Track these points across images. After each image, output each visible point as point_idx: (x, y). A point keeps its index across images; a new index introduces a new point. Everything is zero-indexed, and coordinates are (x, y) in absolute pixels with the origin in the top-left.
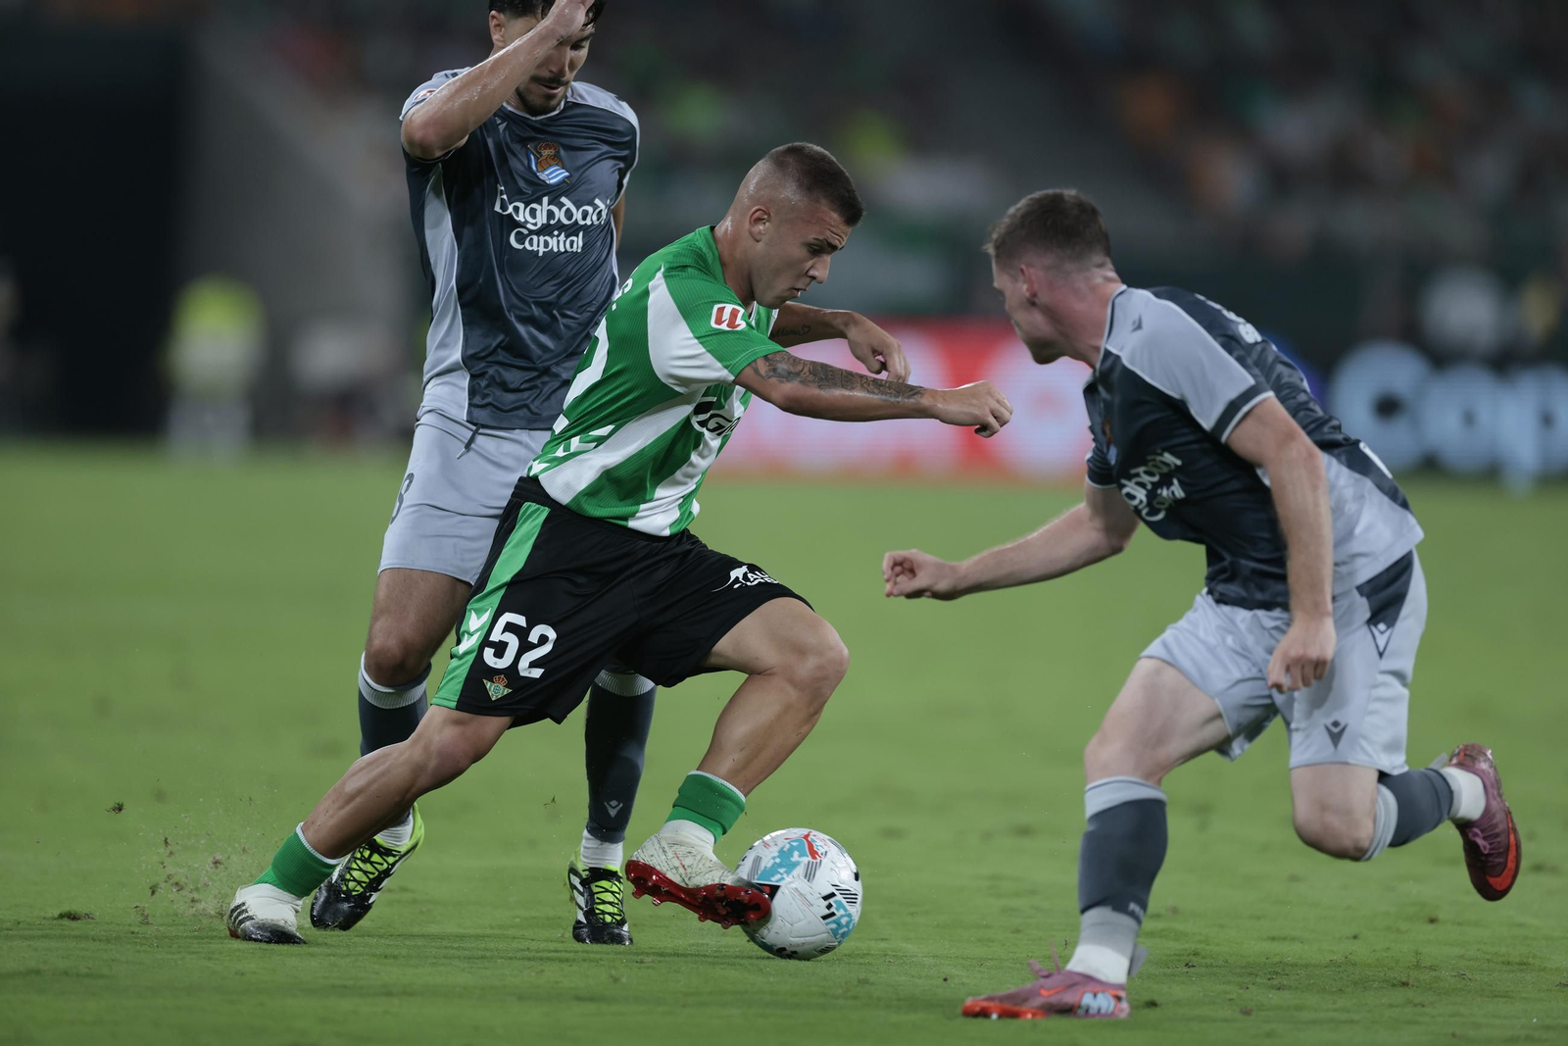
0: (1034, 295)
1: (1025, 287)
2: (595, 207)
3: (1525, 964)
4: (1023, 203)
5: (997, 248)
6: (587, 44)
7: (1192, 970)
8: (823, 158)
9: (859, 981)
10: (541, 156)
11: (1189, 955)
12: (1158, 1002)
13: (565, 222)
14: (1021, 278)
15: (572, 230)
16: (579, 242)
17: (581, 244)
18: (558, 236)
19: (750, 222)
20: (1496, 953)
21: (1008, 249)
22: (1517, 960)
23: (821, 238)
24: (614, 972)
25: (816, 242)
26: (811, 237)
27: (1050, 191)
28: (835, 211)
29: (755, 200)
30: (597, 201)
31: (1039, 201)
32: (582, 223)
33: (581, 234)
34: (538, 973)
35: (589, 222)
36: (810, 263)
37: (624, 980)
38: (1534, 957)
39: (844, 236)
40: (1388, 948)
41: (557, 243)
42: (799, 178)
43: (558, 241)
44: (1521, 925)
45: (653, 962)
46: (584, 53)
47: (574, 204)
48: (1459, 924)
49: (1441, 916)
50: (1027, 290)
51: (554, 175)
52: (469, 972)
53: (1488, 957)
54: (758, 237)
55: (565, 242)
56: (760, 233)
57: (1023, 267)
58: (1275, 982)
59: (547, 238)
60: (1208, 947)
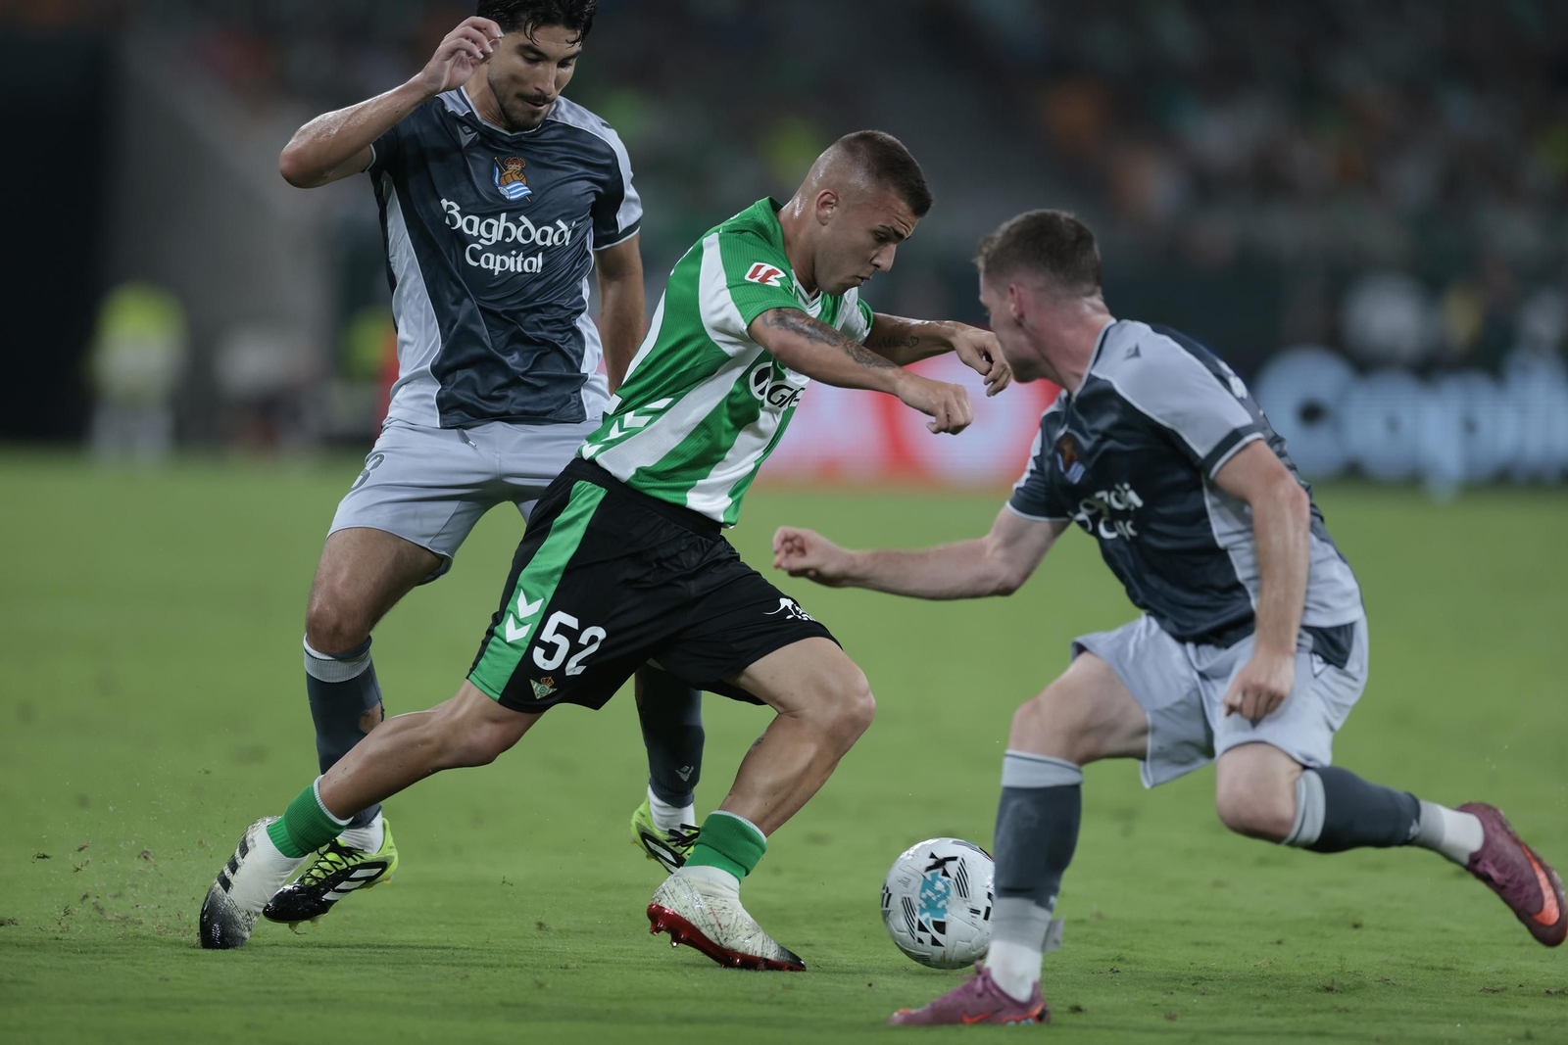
0: (1022, 316)
1: (1013, 306)
2: (556, 228)
3: (1449, 969)
4: (1018, 218)
5: (987, 263)
6: (573, 62)
7: (1117, 975)
8: (895, 146)
9: (784, 986)
10: (507, 170)
11: (1113, 960)
12: (1083, 1007)
13: (522, 241)
14: (1009, 296)
15: (531, 250)
16: (538, 261)
17: (540, 264)
18: (516, 256)
19: (817, 206)
20: (1420, 959)
21: (998, 265)
22: (1441, 965)
23: (888, 225)
24: (538, 977)
25: (882, 229)
26: (877, 225)
27: (1048, 211)
28: (903, 199)
29: (823, 183)
30: (559, 223)
31: (1035, 219)
32: (541, 243)
33: (540, 255)
34: (462, 979)
35: (548, 243)
36: (875, 252)
37: (549, 986)
38: (1458, 962)
39: (911, 226)
40: (1313, 954)
41: (515, 264)
42: (869, 164)
43: (516, 262)
44: (1445, 931)
45: (578, 967)
46: (569, 71)
47: (533, 223)
48: (1383, 929)
49: (1365, 920)
50: (1015, 309)
51: (516, 191)
52: (394, 978)
53: (1413, 962)
54: (825, 221)
55: (523, 262)
56: (826, 217)
57: (1013, 286)
58: (1199, 987)
59: (505, 258)
60: (1131, 953)
